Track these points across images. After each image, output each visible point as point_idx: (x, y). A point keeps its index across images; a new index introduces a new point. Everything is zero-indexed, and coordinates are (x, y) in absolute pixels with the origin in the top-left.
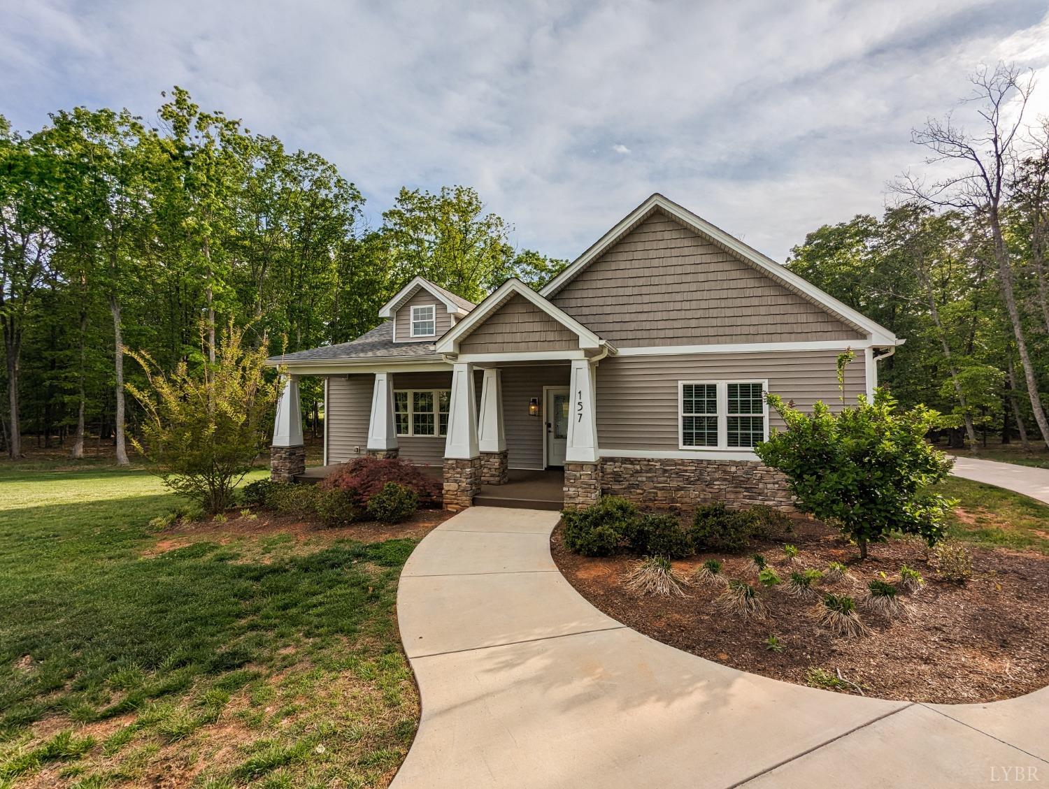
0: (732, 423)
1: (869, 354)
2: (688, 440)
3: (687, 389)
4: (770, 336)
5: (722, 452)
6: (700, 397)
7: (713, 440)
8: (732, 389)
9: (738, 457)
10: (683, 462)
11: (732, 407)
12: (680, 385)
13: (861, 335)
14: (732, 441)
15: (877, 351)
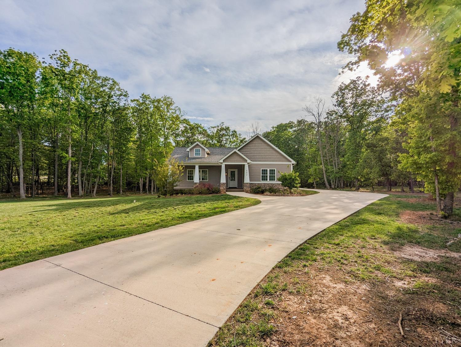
0: (270, 177)
1: (292, 165)
2: (262, 180)
3: (262, 170)
4: (276, 161)
5: (268, 182)
6: (264, 172)
7: (267, 180)
8: (270, 170)
9: (271, 183)
10: (261, 184)
11: (270, 173)
12: (261, 169)
13: (291, 162)
14: (270, 180)
15: (293, 164)
